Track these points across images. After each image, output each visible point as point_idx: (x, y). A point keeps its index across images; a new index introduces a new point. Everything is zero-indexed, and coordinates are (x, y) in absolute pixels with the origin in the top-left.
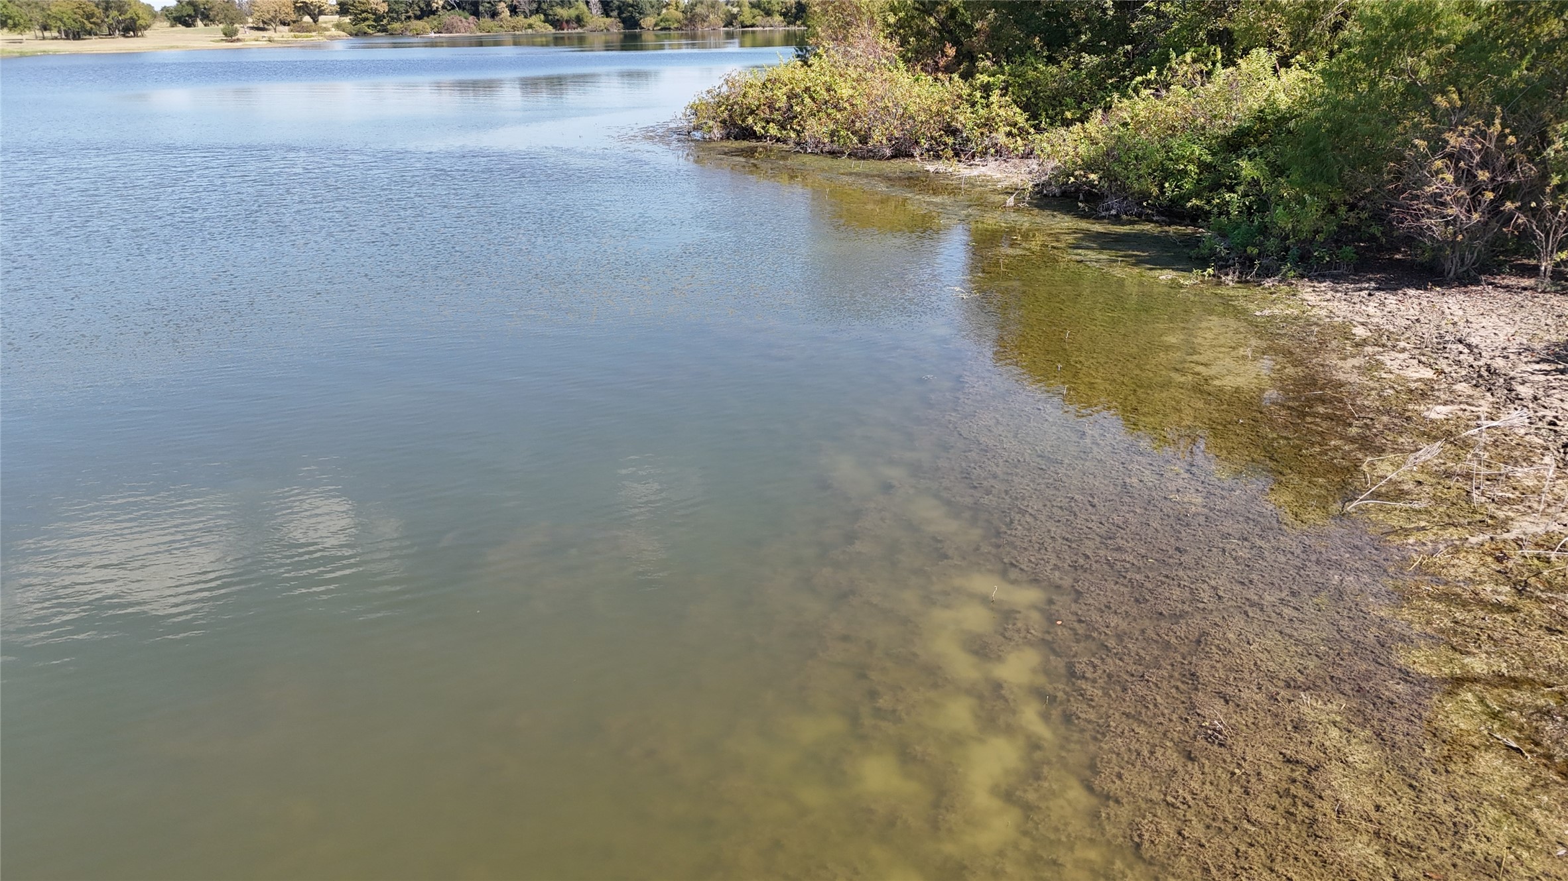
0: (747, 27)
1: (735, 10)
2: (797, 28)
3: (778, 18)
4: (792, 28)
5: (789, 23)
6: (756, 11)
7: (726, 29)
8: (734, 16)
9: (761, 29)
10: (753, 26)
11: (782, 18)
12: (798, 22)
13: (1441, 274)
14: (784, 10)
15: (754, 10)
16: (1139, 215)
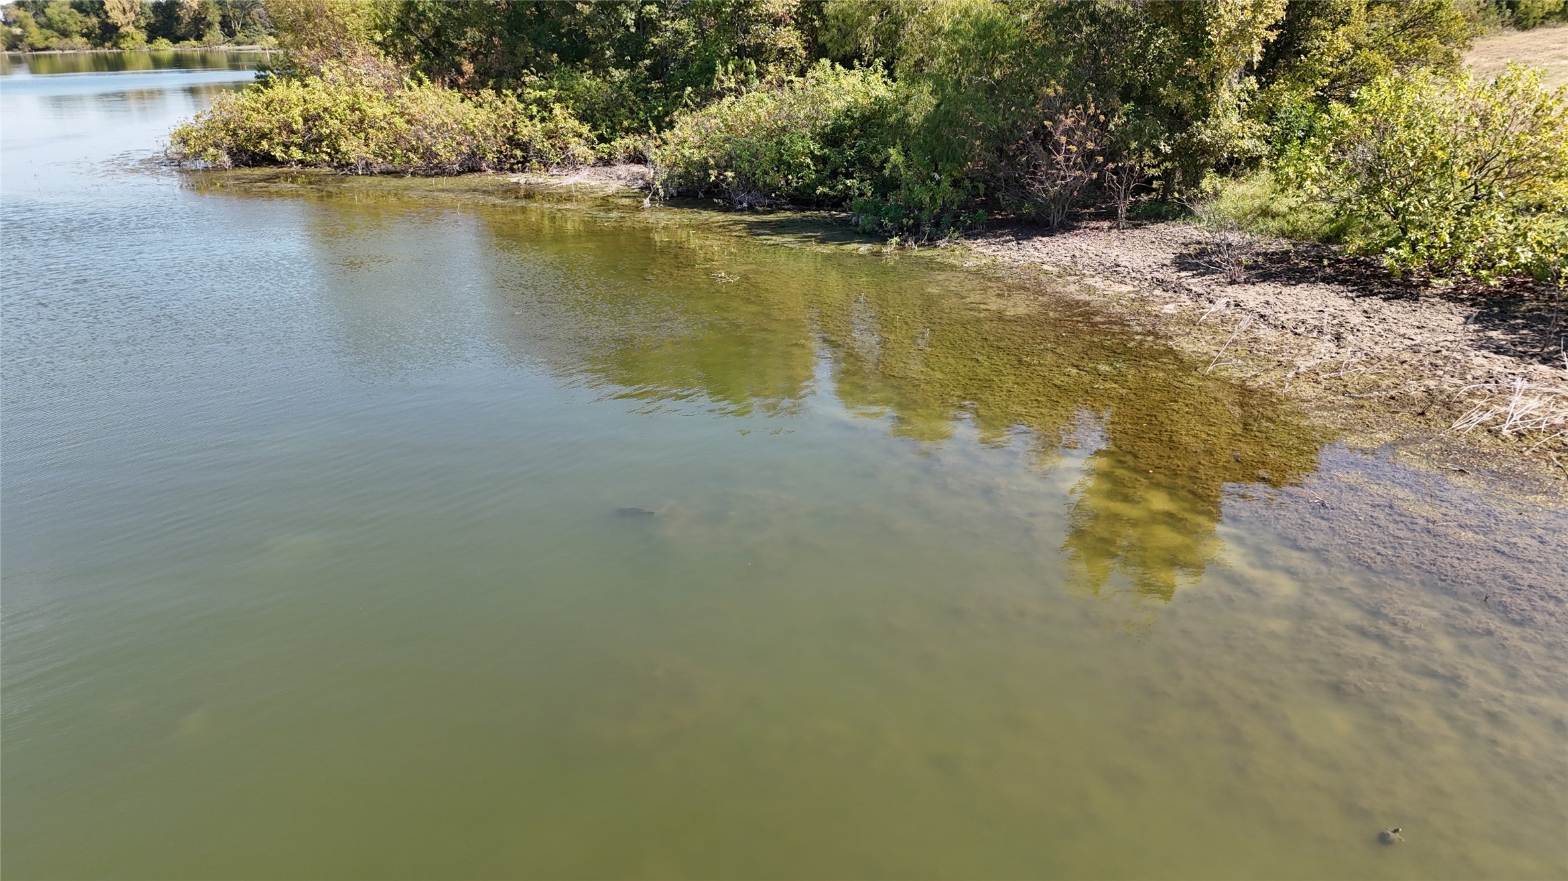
0: (39, 50)
1: (17, 31)
2: (107, 51)
3: (78, 40)
4: (100, 51)
5: (95, 46)
6: (48, 32)
7: (10, 53)
8: (20, 38)
9: (58, 52)
10: (47, 48)
11: (85, 39)
12: (106, 44)
13: (1047, 224)
14: (85, 31)
15: (44, 30)
16: (770, 205)
